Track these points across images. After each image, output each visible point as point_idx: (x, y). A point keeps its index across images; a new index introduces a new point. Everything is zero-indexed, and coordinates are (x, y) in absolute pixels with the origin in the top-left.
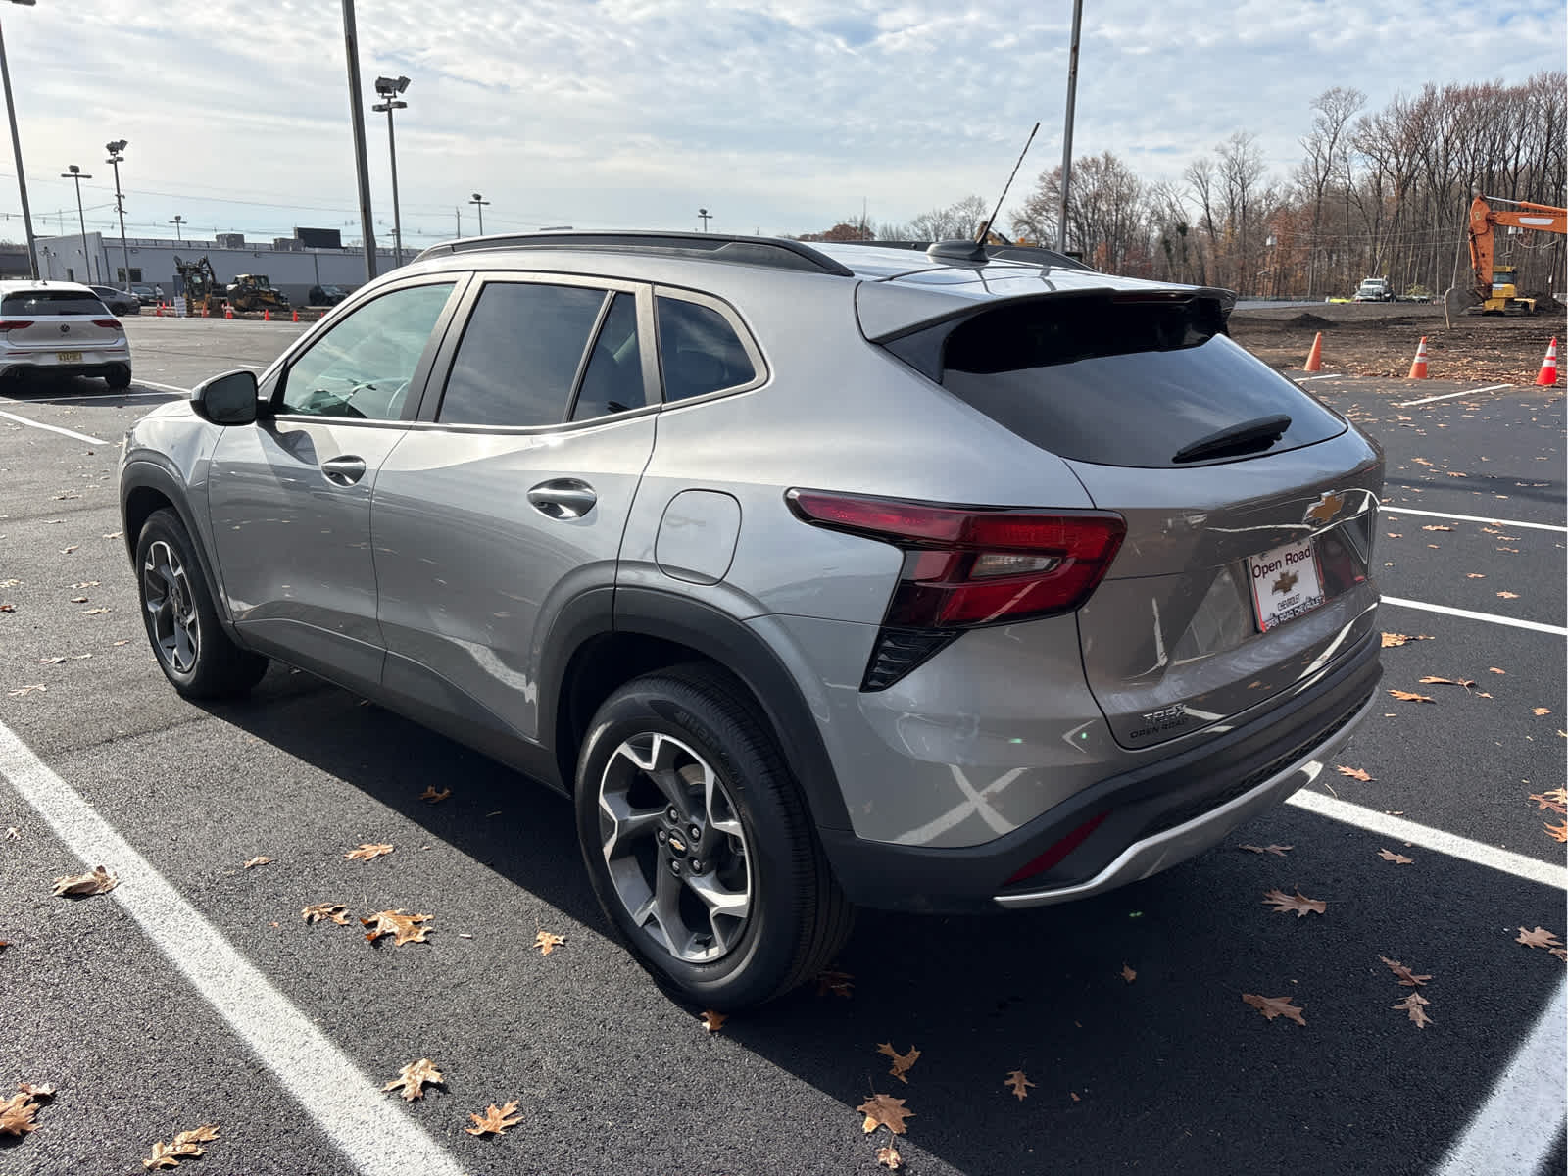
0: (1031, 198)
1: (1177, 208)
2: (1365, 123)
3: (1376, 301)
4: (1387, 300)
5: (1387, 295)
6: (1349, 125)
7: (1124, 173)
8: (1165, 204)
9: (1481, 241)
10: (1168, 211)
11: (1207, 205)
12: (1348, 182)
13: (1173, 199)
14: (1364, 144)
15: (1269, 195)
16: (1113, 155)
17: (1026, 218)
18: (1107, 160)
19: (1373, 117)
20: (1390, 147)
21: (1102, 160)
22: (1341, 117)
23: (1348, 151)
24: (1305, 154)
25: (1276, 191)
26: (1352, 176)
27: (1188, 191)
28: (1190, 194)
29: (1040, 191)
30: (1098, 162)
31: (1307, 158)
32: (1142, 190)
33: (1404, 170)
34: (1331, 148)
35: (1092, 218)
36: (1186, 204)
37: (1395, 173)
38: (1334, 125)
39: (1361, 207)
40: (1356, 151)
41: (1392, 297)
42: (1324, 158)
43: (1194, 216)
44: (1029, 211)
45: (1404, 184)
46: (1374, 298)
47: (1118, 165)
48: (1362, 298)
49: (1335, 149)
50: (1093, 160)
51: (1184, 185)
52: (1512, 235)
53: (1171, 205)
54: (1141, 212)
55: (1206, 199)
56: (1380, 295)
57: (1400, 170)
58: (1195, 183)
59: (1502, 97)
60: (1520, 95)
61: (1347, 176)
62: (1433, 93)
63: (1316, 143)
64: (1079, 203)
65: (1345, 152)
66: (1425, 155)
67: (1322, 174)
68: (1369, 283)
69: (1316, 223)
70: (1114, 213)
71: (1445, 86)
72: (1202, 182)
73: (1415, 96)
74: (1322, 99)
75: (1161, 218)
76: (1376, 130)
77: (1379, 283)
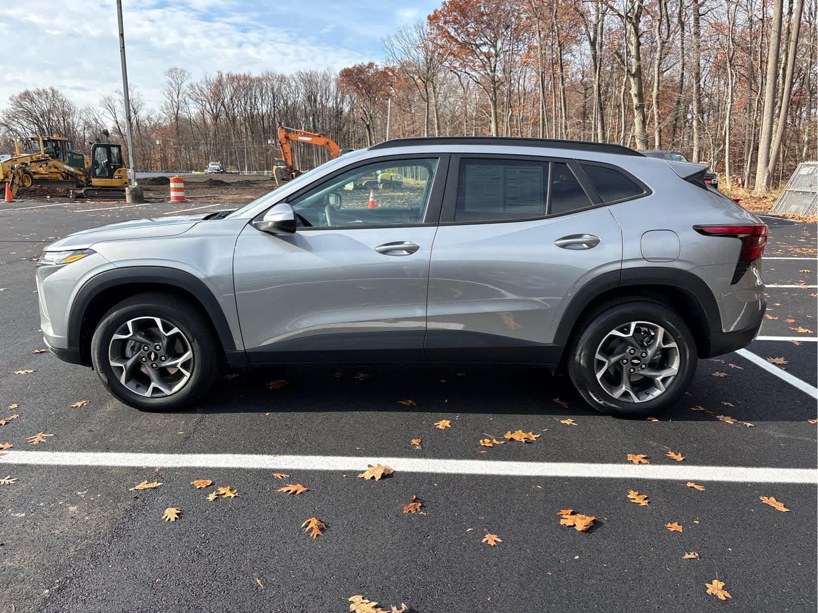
0: (5, 110)
1: (99, 121)
2: (192, 86)
3: (217, 173)
4: (222, 173)
5: (222, 170)
6: (185, 86)
7: (64, 100)
8: (91, 119)
9: (284, 146)
10: (94, 123)
11: (116, 121)
12: (189, 115)
13: (97, 116)
14: (192, 96)
15: (148, 118)
16: (56, 89)
17: (4, 122)
18: (53, 91)
19: (196, 84)
20: (205, 99)
21: (49, 91)
22: (180, 82)
23: (186, 100)
24: (164, 98)
25: (153, 116)
26: (191, 112)
27: (104, 112)
28: (105, 114)
29: (12, 106)
30: (47, 92)
31: (166, 102)
32: (76, 110)
33: (214, 111)
34: (178, 97)
35: (49, 125)
36: (105, 119)
37: (211, 112)
38: (178, 86)
39: (198, 127)
40: (190, 100)
41: (224, 171)
42: (175, 102)
43: (110, 126)
44: (5, 118)
45: (216, 117)
46: (216, 171)
47: (60, 95)
48: (211, 172)
49: (179, 98)
50: (44, 91)
51: (102, 110)
52: (270, 144)
53: (96, 120)
54: (78, 123)
55: (115, 117)
56: (219, 170)
57: (212, 111)
58: (107, 108)
59: (251, 80)
60: (259, 80)
61: (188, 112)
62: (222, 76)
63: (170, 94)
64: (38, 115)
65: (185, 100)
66: (223, 104)
67: (176, 110)
68: (212, 164)
69: (178, 134)
70: (62, 122)
71: (227, 73)
72: (111, 109)
73: (214, 76)
74: (169, 72)
75: (90, 126)
76: (197, 90)
77: (217, 165)
